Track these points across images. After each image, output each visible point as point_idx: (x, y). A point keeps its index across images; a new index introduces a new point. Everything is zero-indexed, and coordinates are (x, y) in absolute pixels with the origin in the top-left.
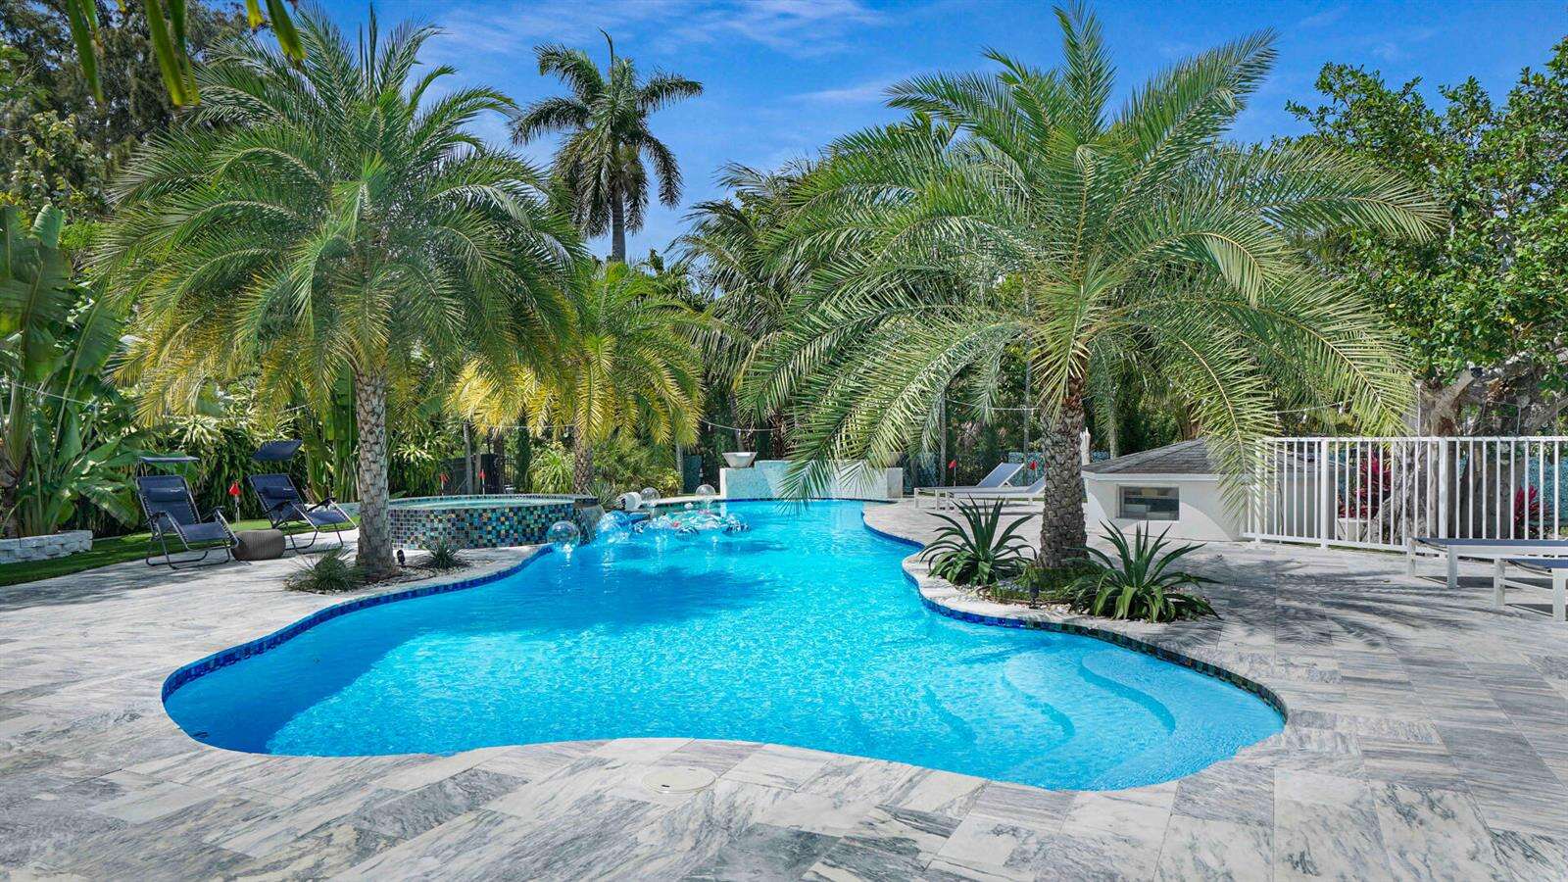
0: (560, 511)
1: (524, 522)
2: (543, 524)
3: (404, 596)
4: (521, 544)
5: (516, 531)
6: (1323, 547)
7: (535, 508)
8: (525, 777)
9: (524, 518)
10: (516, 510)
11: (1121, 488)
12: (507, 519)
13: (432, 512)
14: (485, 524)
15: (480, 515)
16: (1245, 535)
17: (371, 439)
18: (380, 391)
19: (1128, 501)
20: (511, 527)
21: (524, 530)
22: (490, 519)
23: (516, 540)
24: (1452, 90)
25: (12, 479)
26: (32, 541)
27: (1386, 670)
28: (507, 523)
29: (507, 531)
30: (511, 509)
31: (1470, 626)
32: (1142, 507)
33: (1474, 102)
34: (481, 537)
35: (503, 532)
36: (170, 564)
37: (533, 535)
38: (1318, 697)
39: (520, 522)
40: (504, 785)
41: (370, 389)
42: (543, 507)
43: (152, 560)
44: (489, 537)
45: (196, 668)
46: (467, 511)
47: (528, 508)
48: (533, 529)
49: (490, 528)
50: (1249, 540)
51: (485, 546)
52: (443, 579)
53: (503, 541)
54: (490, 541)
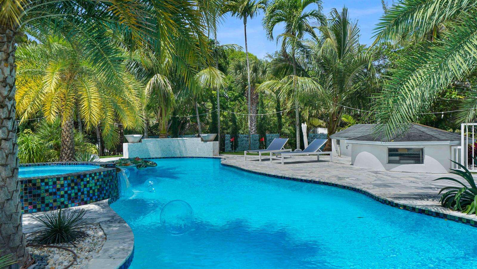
1: (88, 186)
2: (100, 186)
4: (86, 203)
5: (82, 193)
11: (388, 149)
12: (76, 184)
14: (59, 190)
15: (55, 183)
20: (79, 190)
21: (88, 192)
22: (62, 186)
28: (76, 187)
29: (76, 194)
34: (55, 201)
35: (73, 195)
37: (94, 195)
39: (85, 186)
44: (62, 200)
46: (42, 180)
48: (94, 191)
49: (62, 193)
53: (73, 202)
54: (63, 203)
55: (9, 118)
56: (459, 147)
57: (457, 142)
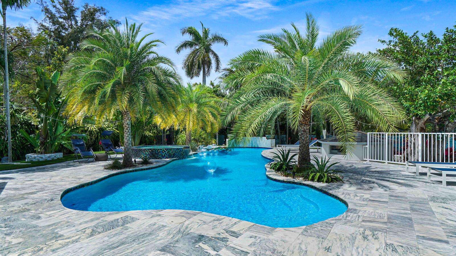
0: (179, 150)
1: (169, 152)
2: (174, 153)
3: (133, 171)
4: (168, 158)
5: (167, 155)
6: (386, 163)
7: (172, 149)
8: (139, 218)
9: (169, 151)
10: (167, 149)
11: (330, 146)
12: (165, 152)
13: (145, 149)
14: (159, 153)
15: (158, 151)
16: (364, 159)
17: (127, 131)
18: (129, 119)
19: (332, 149)
20: (166, 154)
21: (169, 155)
22: (160, 152)
23: (167, 157)
24: (425, 34)
25: (43, 140)
26: (48, 155)
27: (383, 198)
29: (164, 155)
30: (166, 149)
31: (416, 187)
32: (336, 151)
33: (432, 38)
34: (158, 156)
36: (78, 162)
37: (171, 156)
38: (359, 205)
39: (168, 153)
40: (133, 220)
41: (127, 118)
42: (174, 149)
43: (74, 161)
45: (73, 188)
46: (154, 149)
47: (170, 149)
50: (366, 161)
51: (159, 159)
52: (145, 167)
53: (163, 157)
54: (160, 157)
55: (128, 132)
56: (366, 146)
57: (365, 143)
